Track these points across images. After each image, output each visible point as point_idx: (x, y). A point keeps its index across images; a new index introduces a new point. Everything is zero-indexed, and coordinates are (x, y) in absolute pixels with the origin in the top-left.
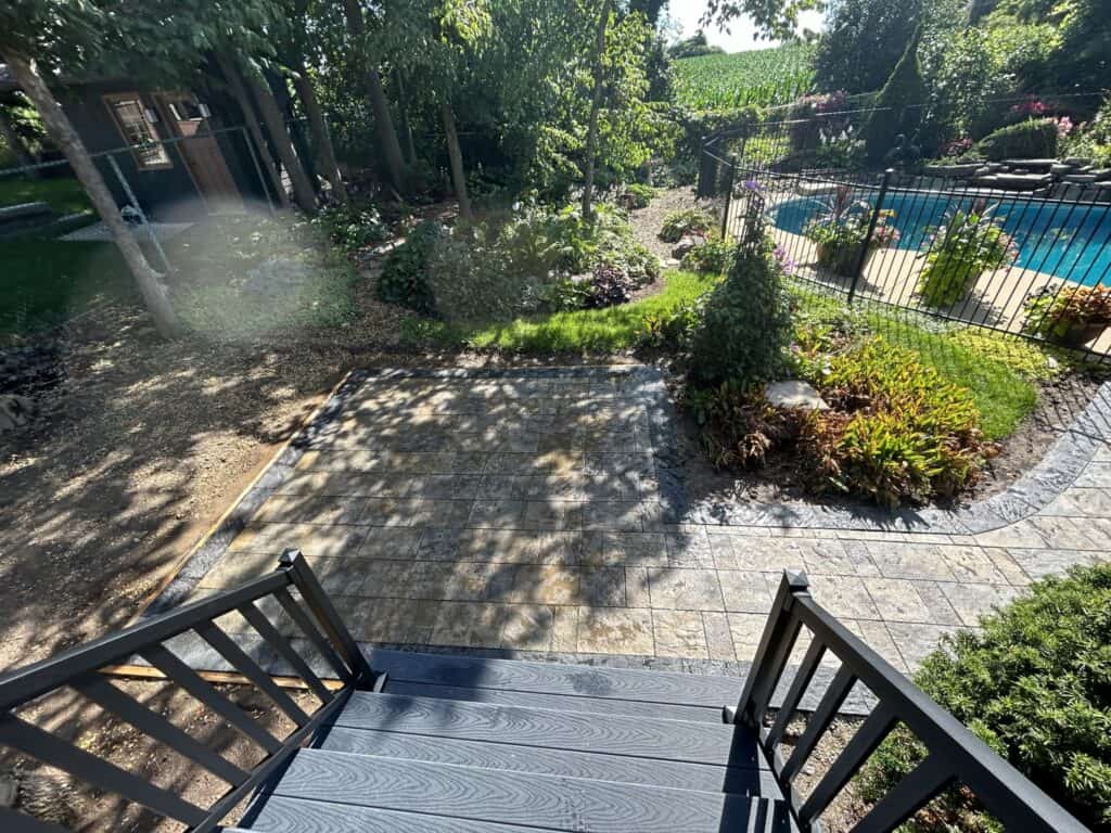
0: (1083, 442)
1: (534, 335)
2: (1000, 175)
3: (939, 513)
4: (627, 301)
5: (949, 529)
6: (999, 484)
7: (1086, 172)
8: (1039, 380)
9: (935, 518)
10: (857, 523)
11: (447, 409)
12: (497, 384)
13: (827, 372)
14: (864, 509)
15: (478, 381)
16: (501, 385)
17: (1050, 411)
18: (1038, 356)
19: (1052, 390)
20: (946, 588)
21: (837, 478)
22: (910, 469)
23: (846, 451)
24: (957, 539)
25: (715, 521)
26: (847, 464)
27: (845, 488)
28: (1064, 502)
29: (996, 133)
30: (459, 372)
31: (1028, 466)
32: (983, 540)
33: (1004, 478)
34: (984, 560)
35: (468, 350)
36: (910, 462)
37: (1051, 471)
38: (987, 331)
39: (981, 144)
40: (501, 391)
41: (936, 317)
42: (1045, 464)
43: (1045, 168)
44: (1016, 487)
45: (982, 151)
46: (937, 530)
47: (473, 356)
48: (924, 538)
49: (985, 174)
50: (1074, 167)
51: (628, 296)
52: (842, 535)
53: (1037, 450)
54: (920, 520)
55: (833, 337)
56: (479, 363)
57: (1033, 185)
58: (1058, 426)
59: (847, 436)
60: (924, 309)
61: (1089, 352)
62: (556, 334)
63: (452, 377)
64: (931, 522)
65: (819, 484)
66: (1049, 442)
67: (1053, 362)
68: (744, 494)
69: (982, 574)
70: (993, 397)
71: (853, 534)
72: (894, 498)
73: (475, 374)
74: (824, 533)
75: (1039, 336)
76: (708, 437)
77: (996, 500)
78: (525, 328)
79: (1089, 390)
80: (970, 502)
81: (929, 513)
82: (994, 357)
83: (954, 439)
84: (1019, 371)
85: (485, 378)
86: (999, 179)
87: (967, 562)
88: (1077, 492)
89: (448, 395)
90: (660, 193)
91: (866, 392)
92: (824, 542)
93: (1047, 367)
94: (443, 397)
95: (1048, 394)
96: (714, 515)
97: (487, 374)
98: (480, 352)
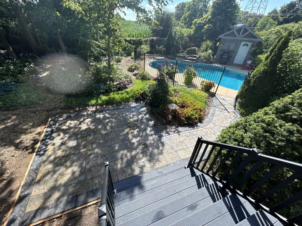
0: (214, 108)
1: (107, 99)
2: (190, 58)
3: (200, 124)
4: (127, 88)
5: (202, 126)
6: (206, 117)
7: (201, 58)
8: (206, 98)
9: (200, 125)
10: (190, 129)
11: (91, 123)
12: (103, 114)
13: (177, 101)
14: (190, 126)
15: (97, 114)
16: (104, 114)
17: (209, 103)
18: (205, 93)
19: (208, 99)
20: (205, 136)
21: (185, 121)
22: (195, 117)
23: (185, 116)
24: (204, 128)
25: (167, 135)
26: (186, 118)
27: (187, 123)
28: (215, 118)
29: (187, 49)
30: (89, 113)
31: (209, 113)
32: (207, 127)
33: (206, 116)
34: (208, 130)
35: (89, 106)
36: (195, 116)
37: (212, 113)
38: (197, 89)
39: (185, 51)
40: (105, 116)
41: (189, 87)
42: (211, 113)
43: (196, 57)
44: (208, 117)
45: (186, 53)
46: (201, 127)
47: (91, 107)
48: (200, 129)
49: (187, 57)
50: (200, 57)
51: (127, 87)
52: (188, 131)
53: (209, 110)
54: (198, 126)
55: (175, 93)
56: (94, 109)
57: (194, 60)
58: (210, 105)
59: (185, 113)
60: (186, 86)
61: (211, 92)
62: (114, 98)
63: (88, 114)
64: (200, 126)
65: (182, 123)
66: (210, 108)
67: (207, 94)
68: (170, 128)
69: (209, 132)
70: (201, 102)
71: (190, 131)
72: (194, 123)
73: (95, 112)
74: (186, 132)
75: (204, 90)
76: (160, 118)
77: (207, 120)
78: (104, 98)
79: (212, 99)
80: (203, 121)
81: (199, 124)
82: (199, 94)
83: (199, 111)
84: (203, 96)
85: (98, 113)
86: (189, 59)
87: (206, 131)
88: (216, 116)
89: (89, 120)
90: (123, 58)
91: (184, 104)
92: (186, 134)
93: (206, 95)
94: (88, 120)
95: (208, 100)
96: (167, 134)
97: (98, 112)
98: (93, 106)
